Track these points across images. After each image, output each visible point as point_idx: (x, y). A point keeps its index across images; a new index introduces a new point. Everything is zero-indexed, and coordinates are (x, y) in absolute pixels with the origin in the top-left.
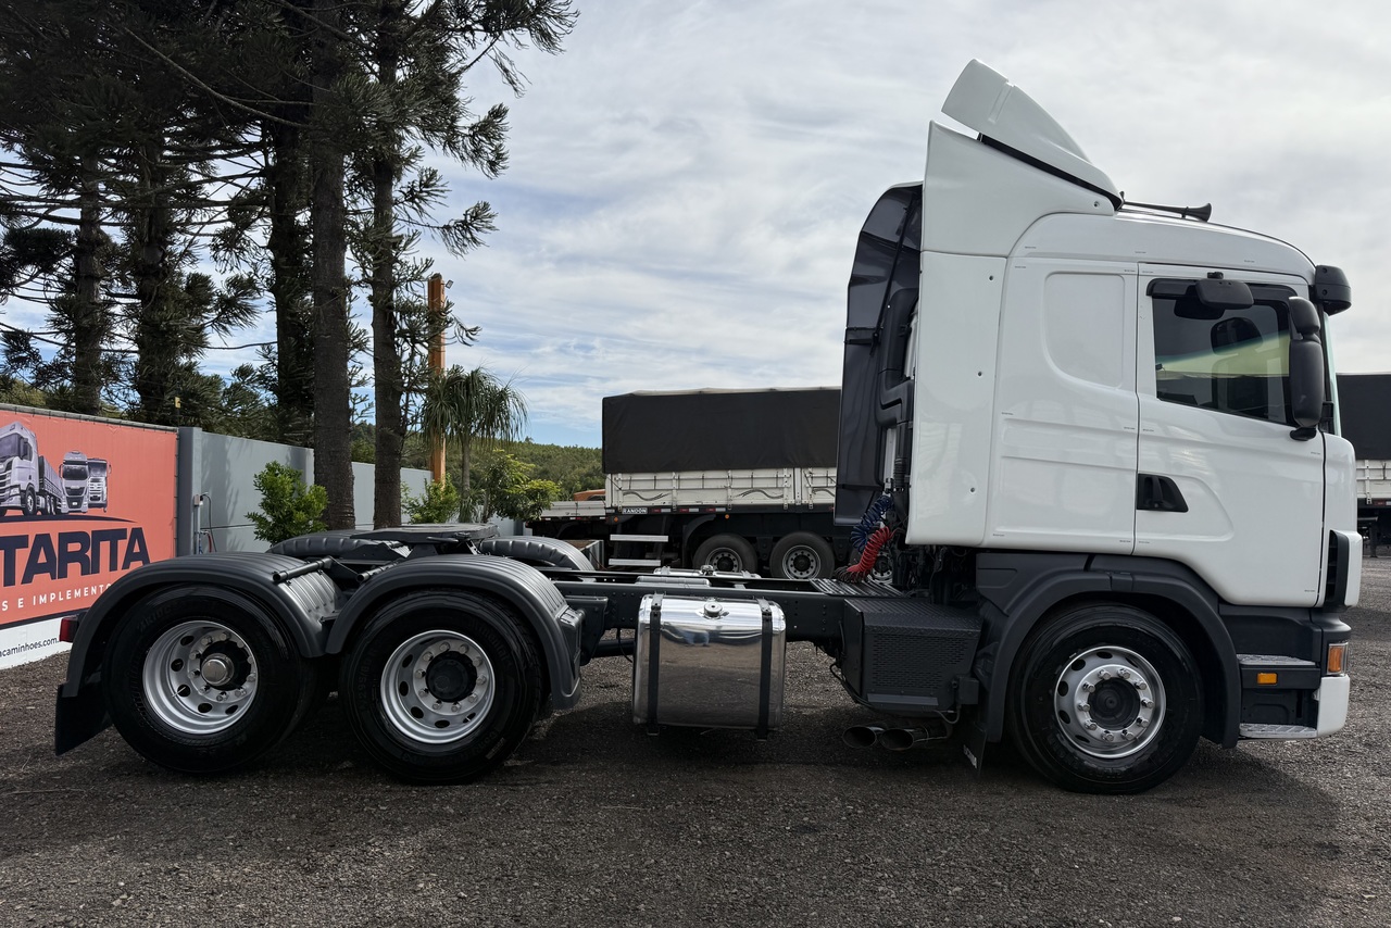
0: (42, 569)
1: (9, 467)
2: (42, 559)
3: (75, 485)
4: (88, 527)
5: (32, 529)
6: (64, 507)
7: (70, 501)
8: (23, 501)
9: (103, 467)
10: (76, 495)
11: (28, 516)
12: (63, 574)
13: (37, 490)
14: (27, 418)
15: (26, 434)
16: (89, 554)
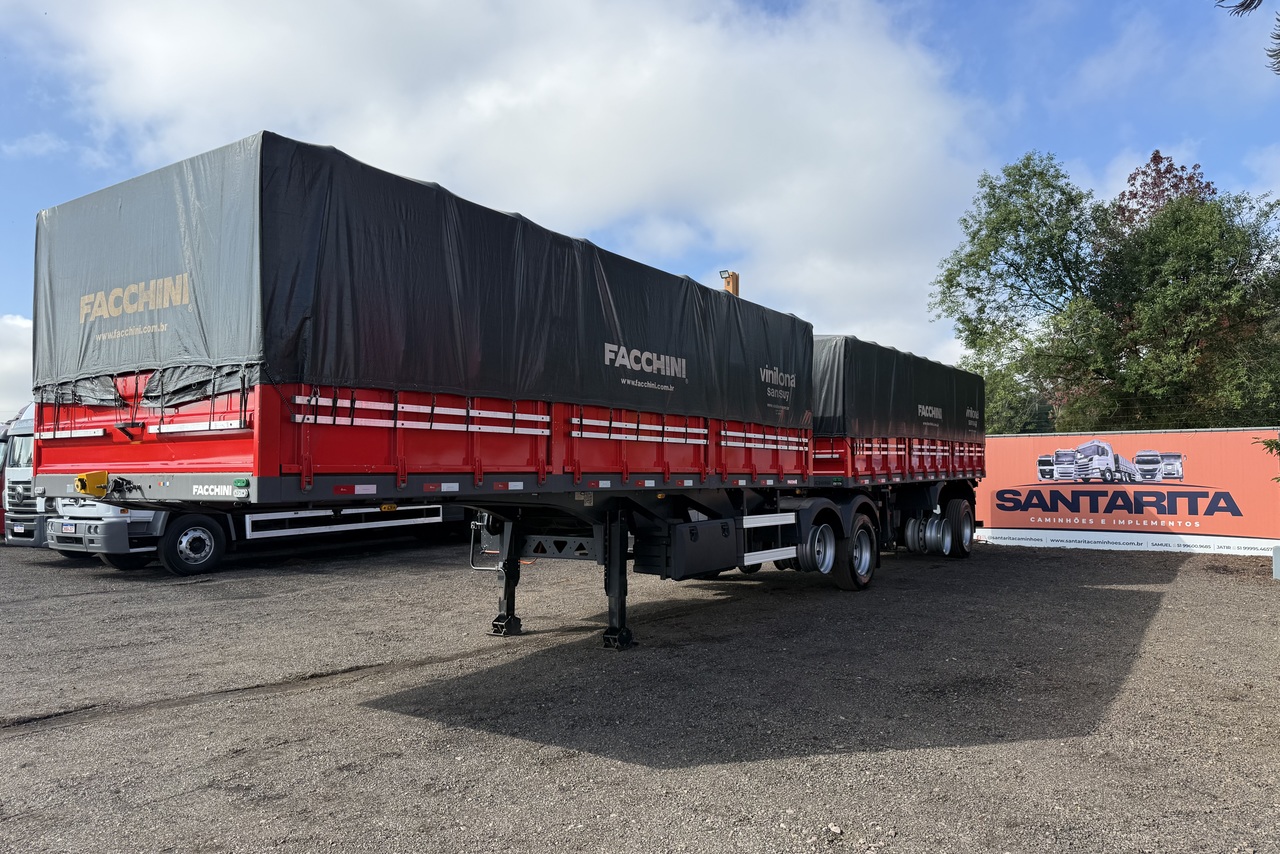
0: (1120, 507)
1: (1091, 460)
2: (1120, 502)
3: (1150, 467)
4: (1164, 490)
5: (1111, 489)
6: (1138, 478)
7: (1144, 476)
8: (1103, 474)
9: (1179, 456)
10: (1152, 473)
11: (1105, 481)
12: (1139, 510)
13: (1113, 469)
14: (1104, 437)
15: (1102, 445)
16: (1165, 503)
